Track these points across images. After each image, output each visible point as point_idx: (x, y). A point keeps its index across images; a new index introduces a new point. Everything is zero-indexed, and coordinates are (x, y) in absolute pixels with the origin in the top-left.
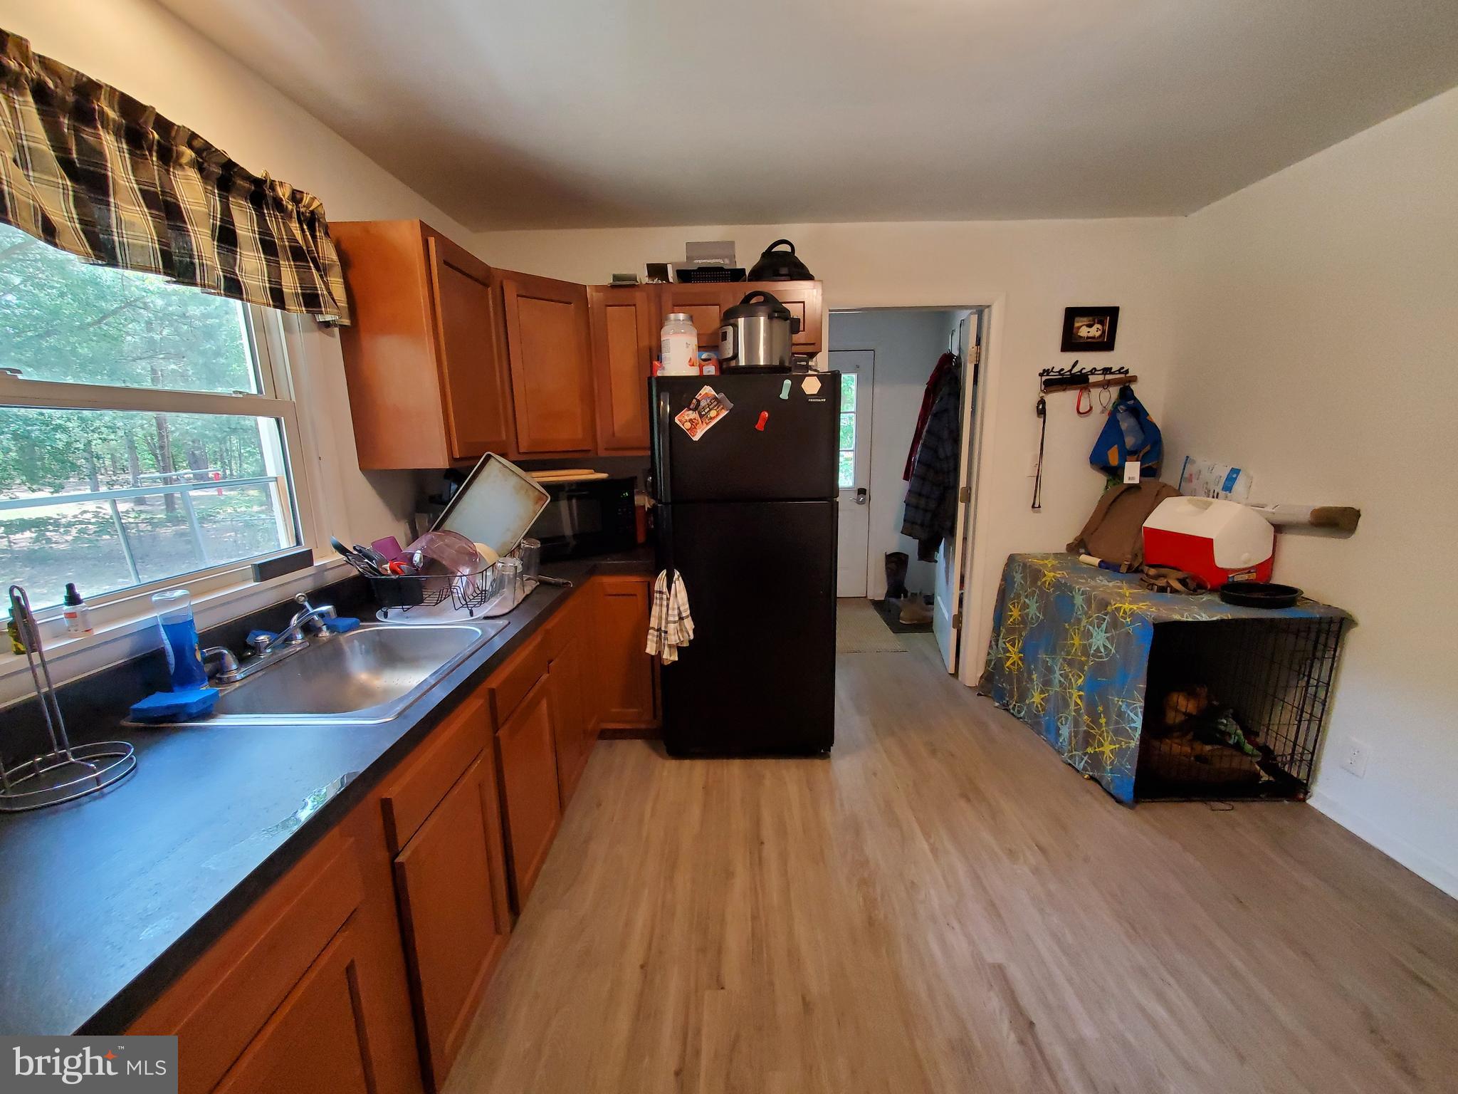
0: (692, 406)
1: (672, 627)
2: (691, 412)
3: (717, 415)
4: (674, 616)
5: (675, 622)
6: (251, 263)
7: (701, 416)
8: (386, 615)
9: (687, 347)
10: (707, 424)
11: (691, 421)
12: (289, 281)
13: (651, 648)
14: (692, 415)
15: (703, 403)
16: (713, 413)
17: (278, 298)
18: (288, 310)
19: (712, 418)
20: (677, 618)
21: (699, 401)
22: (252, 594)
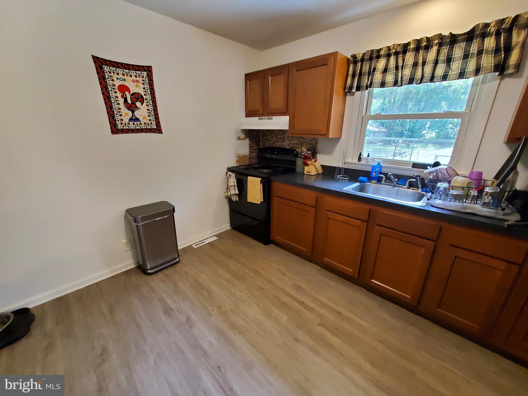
22: (409, 170)
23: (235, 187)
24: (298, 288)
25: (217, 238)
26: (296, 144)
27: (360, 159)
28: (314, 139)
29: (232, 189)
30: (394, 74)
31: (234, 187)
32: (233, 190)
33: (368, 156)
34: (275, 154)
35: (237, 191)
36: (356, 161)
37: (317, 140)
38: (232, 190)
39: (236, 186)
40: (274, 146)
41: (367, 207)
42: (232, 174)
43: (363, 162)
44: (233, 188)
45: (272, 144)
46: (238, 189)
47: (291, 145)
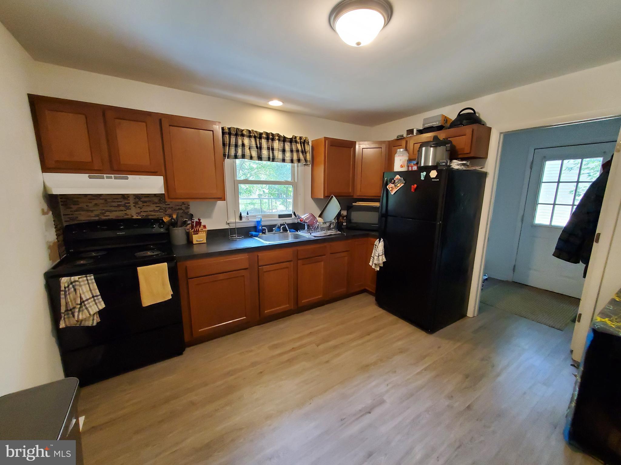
0: (392, 183)
1: (376, 258)
2: (392, 184)
3: (400, 186)
4: (377, 254)
5: (377, 256)
6: (288, 155)
7: (395, 186)
8: (300, 231)
9: (400, 161)
10: (396, 189)
11: (392, 187)
12: (295, 157)
13: (371, 263)
14: (393, 185)
15: (396, 181)
16: (399, 185)
17: (292, 161)
18: (294, 163)
19: (398, 187)
20: (378, 255)
21: (395, 181)
22: (277, 220)
23: (95, 298)
24: (275, 347)
25: (84, 417)
26: (154, 211)
27: (241, 217)
28: (183, 203)
29: (91, 304)
30: (256, 151)
31: (92, 299)
32: (93, 305)
33: (248, 214)
34: (121, 230)
35: (103, 303)
36: (238, 220)
37: (188, 204)
38: (91, 307)
39: (97, 296)
40: (104, 218)
41: (290, 250)
42: (79, 278)
43: (244, 220)
44: (92, 302)
45: (98, 216)
46: (103, 300)
47: (144, 214)
